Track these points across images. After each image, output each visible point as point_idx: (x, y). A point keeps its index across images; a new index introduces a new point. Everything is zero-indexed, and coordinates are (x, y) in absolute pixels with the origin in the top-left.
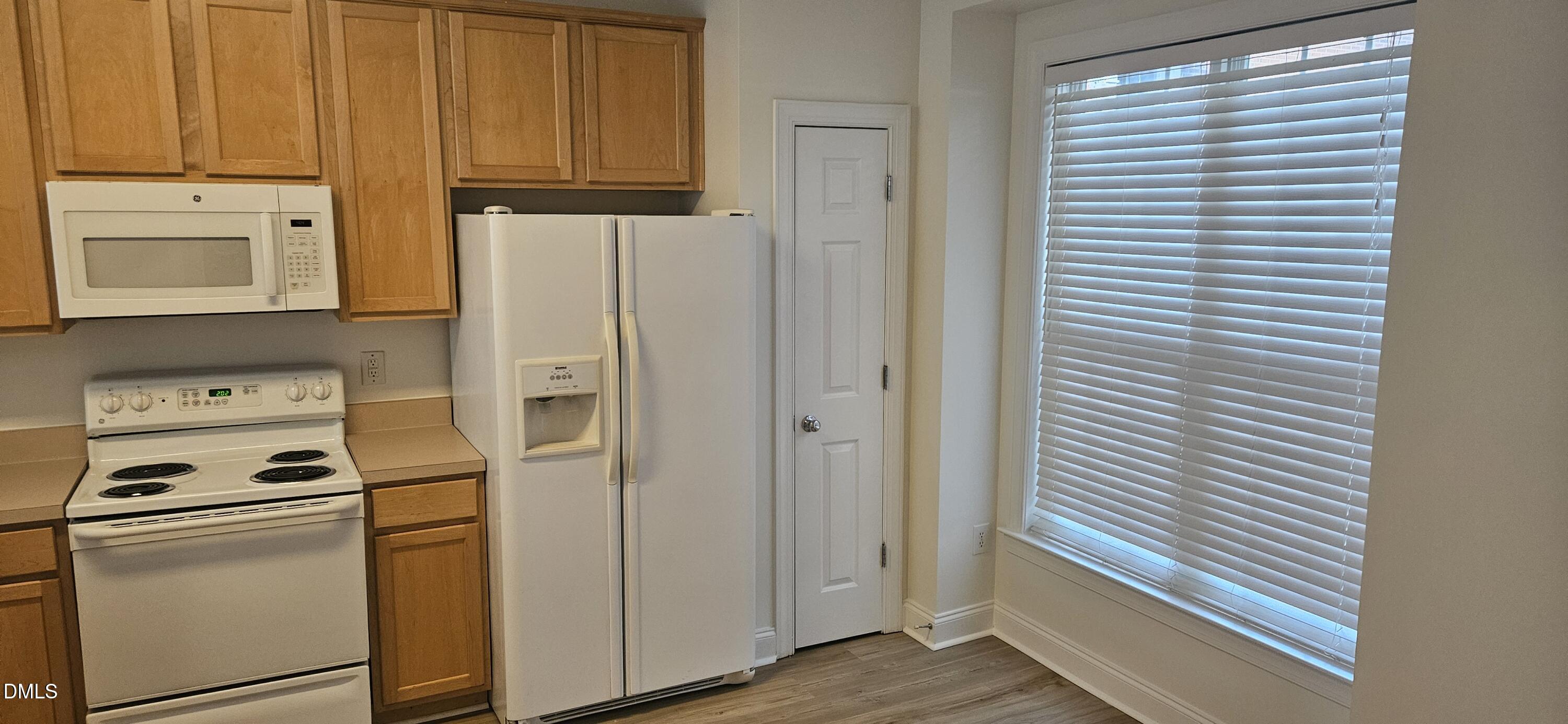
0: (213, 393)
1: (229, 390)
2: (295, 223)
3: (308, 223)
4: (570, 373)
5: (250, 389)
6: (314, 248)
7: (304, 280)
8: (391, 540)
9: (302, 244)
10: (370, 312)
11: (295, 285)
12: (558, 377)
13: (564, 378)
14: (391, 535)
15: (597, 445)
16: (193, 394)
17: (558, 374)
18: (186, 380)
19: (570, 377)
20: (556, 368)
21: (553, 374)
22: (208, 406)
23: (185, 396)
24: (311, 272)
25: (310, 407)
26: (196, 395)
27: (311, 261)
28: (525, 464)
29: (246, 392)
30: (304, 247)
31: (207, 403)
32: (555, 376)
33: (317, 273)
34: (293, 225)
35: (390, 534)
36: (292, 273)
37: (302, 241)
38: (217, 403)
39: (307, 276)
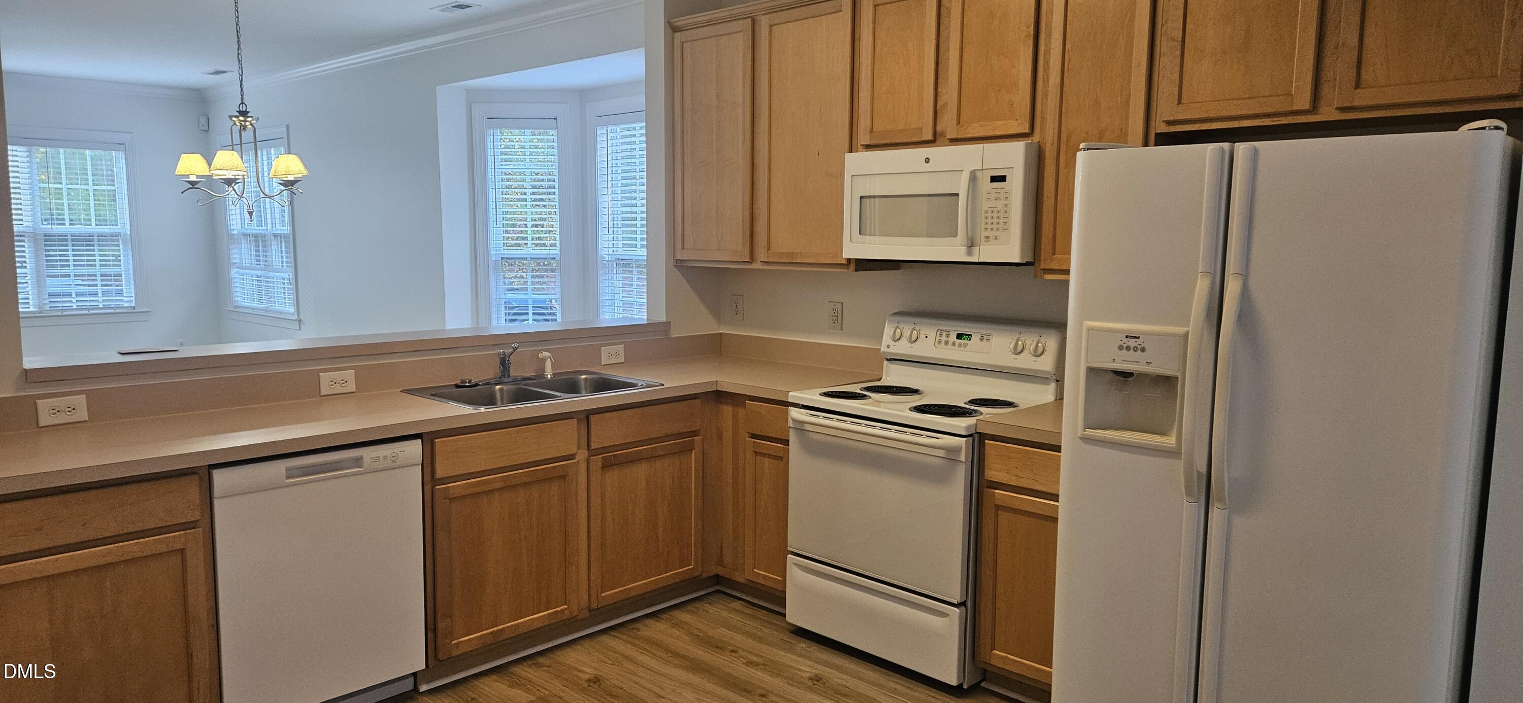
0: (959, 336)
1: (971, 335)
2: (994, 179)
3: (1002, 179)
4: (1143, 345)
5: (985, 337)
6: (1006, 202)
7: (995, 233)
8: (996, 495)
9: (996, 199)
10: (1057, 270)
11: (987, 237)
12: (1128, 348)
13: (1135, 351)
14: (997, 491)
15: (1173, 444)
16: (946, 335)
17: (1128, 344)
18: (943, 322)
19: (1143, 350)
20: (1127, 337)
21: (1122, 343)
22: (953, 348)
23: (941, 335)
24: (1001, 226)
25: (1026, 362)
26: (948, 336)
27: (1002, 214)
28: (1083, 444)
29: (982, 339)
30: (998, 201)
31: (954, 344)
32: (1125, 346)
33: (1006, 227)
34: (992, 181)
35: (996, 489)
36: (986, 227)
37: (998, 196)
38: (960, 345)
39: (998, 230)
